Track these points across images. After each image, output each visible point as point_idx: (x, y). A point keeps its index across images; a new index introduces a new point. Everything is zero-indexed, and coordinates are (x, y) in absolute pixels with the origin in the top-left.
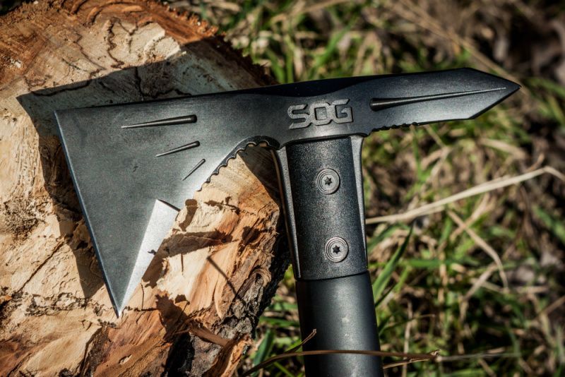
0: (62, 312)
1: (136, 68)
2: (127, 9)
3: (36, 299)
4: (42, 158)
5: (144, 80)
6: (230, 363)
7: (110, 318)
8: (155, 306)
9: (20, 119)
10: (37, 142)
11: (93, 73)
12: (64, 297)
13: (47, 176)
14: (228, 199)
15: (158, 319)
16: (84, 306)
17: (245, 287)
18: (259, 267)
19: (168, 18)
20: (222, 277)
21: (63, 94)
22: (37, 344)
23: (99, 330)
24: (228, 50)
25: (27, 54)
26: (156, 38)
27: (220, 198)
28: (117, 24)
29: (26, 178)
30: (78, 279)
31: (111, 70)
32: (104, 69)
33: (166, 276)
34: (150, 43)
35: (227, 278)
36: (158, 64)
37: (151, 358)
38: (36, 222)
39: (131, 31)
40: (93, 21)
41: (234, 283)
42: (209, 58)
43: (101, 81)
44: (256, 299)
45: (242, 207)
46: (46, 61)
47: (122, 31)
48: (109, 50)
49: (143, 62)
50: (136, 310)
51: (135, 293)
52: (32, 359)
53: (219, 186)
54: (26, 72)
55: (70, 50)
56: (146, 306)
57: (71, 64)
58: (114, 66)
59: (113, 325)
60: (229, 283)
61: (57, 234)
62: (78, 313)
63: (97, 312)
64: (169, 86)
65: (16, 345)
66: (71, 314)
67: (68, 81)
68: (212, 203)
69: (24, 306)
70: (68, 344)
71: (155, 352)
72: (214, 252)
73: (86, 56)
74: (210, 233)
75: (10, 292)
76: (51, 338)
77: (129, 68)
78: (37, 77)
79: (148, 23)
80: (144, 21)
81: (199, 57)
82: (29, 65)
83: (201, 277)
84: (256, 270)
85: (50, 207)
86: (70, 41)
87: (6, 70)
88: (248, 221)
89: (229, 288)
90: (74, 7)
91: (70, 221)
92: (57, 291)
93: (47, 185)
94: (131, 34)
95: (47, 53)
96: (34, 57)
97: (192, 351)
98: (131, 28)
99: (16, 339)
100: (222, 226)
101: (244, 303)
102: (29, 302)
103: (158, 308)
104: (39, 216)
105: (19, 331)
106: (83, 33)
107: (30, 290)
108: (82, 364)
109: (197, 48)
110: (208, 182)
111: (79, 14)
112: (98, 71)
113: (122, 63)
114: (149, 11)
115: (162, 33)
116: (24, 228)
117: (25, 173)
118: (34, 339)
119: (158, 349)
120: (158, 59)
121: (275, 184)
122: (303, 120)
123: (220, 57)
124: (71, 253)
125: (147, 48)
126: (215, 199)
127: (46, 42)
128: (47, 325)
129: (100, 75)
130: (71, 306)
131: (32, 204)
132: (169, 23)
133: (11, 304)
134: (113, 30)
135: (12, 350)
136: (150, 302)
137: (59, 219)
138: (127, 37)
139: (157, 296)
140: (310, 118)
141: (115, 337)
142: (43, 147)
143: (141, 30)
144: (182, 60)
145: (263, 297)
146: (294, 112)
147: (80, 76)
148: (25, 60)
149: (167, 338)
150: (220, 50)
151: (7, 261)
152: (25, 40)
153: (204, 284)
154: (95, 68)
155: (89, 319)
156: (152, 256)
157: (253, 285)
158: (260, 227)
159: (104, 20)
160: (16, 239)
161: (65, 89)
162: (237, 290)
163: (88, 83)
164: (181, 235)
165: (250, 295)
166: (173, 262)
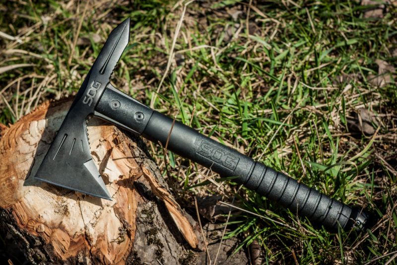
0: (100, 217)
1: (41, 140)
2: (20, 128)
3: (91, 222)
4: (48, 191)
5: (46, 140)
6: (149, 176)
7: (112, 203)
8: (119, 186)
9: (30, 190)
10: (41, 189)
11: (33, 156)
12: (96, 213)
13: (54, 193)
14: (100, 141)
15: (123, 188)
16: (103, 209)
17: (133, 153)
18: (130, 144)
19: (33, 116)
20: (123, 160)
21: (33, 170)
22: (105, 231)
23: (114, 209)
24: (57, 102)
25: (12, 173)
26: (36, 125)
27: (98, 143)
28: (23, 136)
29: (51, 200)
30: (93, 205)
31: (36, 149)
32: (34, 151)
33: (109, 177)
34: (36, 129)
35: (125, 158)
36: (45, 131)
37: (134, 199)
38: (66, 206)
39: (28, 133)
40: (16, 143)
41: (129, 156)
42: (55, 111)
43: (37, 155)
44: (140, 151)
45: (105, 138)
46: (19, 168)
47: (26, 136)
48: (29, 145)
49: (40, 136)
50: (116, 193)
51: (110, 190)
52: (109, 236)
53: (94, 140)
54: (17, 177)
55: (20, 157)
56: (117, 189)
57: (25, 161)
58: (35, 147)
59: (116, 204)
60: (127, 158)
61: (75, 202)
62: (104, 212)
63: (108, 206)
64: (54, 133)
65: (101, 238)
66: (103, 214)
67: (30, 166)
68: (98, 146)
69: (90, 227)
70: (111, 221)
71: (133, 196)
72: (112, 157)
73: (26, 154)
74: (107, 154)
75: (83, 229)
76: (106, 226)
77: (39, 142)
78: (22, 175)
79: (30, 125)
80: (28, 126)
81: (52, 115)
82: (16, 175)
83: (118, 166)
84: (129, 146)
85: (65, 199)
86: (18, 156)
87: (13, 183)
88: (111, 139)
89: (129, 159)
90: (8, 146)
91: (74, 195)
92: (93, 214)
93: (57, 195)
94: (29, 133)
95: (16, 166)
96: (15, 171)
97: (141, 184)
98: (27, 132)
99: (99, 237)
100: (107, 148)
101: (138, 157)
102: (91, 225)
103: (120, 186)
104: (65, 204)
105: (97, 234)
106: (18, 149)
107: (87, 222)
108: (121, 221)
109: (49, 113)
110: (89, 144)
111: (11, 146)
112: (33, 153)
113: (36, 143)
114: (27, 121)
115: (36, 122)
116: (66, 211)
117: (49, 199)
118: (102, 231)
119: (133, 194)
120: (43, 130)
121: (105, 122)
122: (90, 100)
123: (58, 107)
124: (84, 202)
125: (37, 131)
126: (97, 145)
127: (13, 164)
128: (101, 224)
129: (35, 154)
130: (100, 213)
131: (60, 203)
132: (35, 116)
133: (87, 231)
134: (24, 138)
135: (101, 240)
136: (117, 187)
137: (70, 198)
138: (29, 135)
139: (116, 184)
140: (91, 97)
141: (119, 205)
142: (44, 188)
143: (30, 129)
144: (49, 122)
145: (141, 149)
146: (86, 101)
147: (31, 160)
148: (14, 175)
149: (132, 189)
150: (56, 106)
151: (72, 223)
152: (8, 170)
153: (121, 167)
154: (31, 154)
155: (108, 210)
156: (101, 177)
157: (134, 150)
158: (115, 137)
159: (19, 139)
160: (67, 216)
161: (31, 169)
162: (132, 156)
163: (34, 160)
164: (101, 163)
165: (137, 153)
166: (106, 172)
